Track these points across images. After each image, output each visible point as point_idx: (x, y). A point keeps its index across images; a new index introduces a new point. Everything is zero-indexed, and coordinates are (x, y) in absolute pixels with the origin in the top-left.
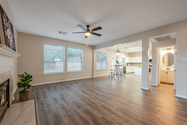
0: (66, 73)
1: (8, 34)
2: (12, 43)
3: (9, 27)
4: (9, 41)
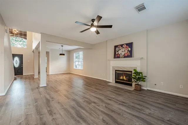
1: (120, 52)
2: (124, 54)
3: (123, 48)
4: (120, 55)
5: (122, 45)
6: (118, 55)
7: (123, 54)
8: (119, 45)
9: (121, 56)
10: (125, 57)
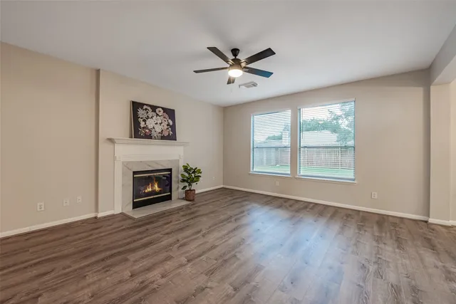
0: (294, 179)
1: (150, 123)
2: (160, 131)
3: (157, 115)
4: (150, 131)
5: (154, 108)
6: (147, 131)
7: (158, 129)
8: (147, 105)
9: (154, 134)
10: (163, 138)
